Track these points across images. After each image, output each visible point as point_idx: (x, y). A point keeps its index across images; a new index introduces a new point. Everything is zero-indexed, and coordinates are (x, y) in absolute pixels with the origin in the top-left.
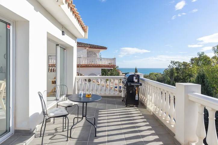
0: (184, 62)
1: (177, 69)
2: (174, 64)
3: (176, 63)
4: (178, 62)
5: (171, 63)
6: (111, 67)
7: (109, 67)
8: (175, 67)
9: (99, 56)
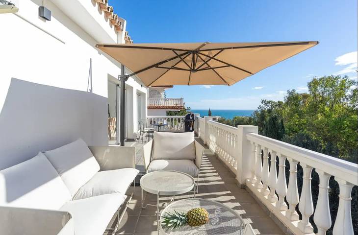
0: (279, 102)
1: (269, 111)
2: (266, 104)
3: (269, 102)
4: (271, 101)
5: (262, 103)
6: (177, 109)
7: (175, 109)
8: (267, 108)
9: (163, 96)
